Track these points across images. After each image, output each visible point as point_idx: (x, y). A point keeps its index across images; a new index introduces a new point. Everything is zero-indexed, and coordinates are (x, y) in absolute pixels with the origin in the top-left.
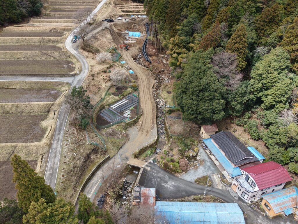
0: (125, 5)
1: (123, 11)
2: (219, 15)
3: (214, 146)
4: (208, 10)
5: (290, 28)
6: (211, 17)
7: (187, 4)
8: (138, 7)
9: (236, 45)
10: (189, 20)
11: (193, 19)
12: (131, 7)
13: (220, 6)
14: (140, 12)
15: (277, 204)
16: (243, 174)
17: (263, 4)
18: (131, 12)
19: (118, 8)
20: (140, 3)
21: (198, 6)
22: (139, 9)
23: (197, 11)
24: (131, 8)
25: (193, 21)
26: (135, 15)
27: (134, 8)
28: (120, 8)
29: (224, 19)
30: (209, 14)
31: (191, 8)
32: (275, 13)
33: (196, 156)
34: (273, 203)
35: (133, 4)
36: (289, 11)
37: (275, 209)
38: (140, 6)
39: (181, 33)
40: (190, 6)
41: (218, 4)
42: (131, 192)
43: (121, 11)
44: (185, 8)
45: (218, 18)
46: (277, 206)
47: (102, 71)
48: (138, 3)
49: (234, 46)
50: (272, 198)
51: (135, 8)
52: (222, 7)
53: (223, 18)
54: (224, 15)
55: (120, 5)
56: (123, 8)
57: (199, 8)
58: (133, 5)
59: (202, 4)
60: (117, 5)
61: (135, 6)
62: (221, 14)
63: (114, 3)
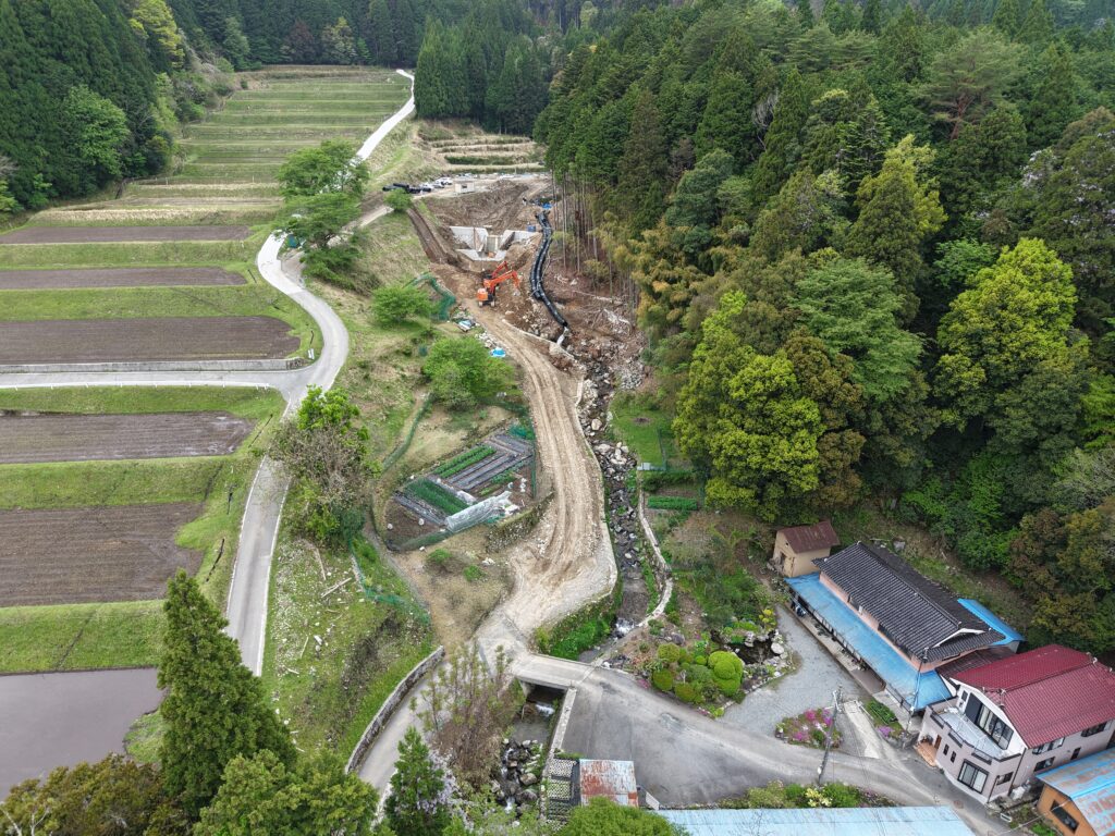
0: (456, 141)
1: (453, 161)
2: (809, 151)
3: (833, 601)
4: (768, 136)
5: (1056, 182)
6: (780, 160)
7: (692, 122)
8: (504, 146)
9: (879, 240)
10: (702, 171)
11: (717, 167)
12: (479, 146)
13: (808, 122)
14: (512, 163)
15: (1101, 801)
16: (956, 696)
17: (954, 113)
18: (480, 161)
19: (434, 150)
20: (508, 133)
21: (728, 129)
22: (510, 154)
23: (725, 142)
24: (480, 150)
25: (717, 172)
26: (495, 171)
27: (489, 149)
28: (440, 149)
29: (827, 161)
30: (773, 150)
31: (708, 134)
32: (999, 138)
33: (769, 642)
34: (1084, 799)
35: (483, 138)
36: (1041, 134)
37: (1095, 822)
38: (510, 142)
39: (679, 214)
40: (702, 129)
41: (802, 115)
42: (535, 783)
43: (446, 158)
44: (685, 136)
45: (806, 158)
46: (1100, 810)
47: (397, 352)
48: (503, 133)
49: (872, 244)
50: (1077, 780)
51: (496, 150)
52: (815, 124)
53: (823, 159)
54: (825, 148)
55: (443, 142)
56: (453, 151)
57: (734, 133)
58: (486, 142)
59: (743, 120)
60: (430, 140)
61: (493, 143)
62: (814, 146)
63: (420, 135)
